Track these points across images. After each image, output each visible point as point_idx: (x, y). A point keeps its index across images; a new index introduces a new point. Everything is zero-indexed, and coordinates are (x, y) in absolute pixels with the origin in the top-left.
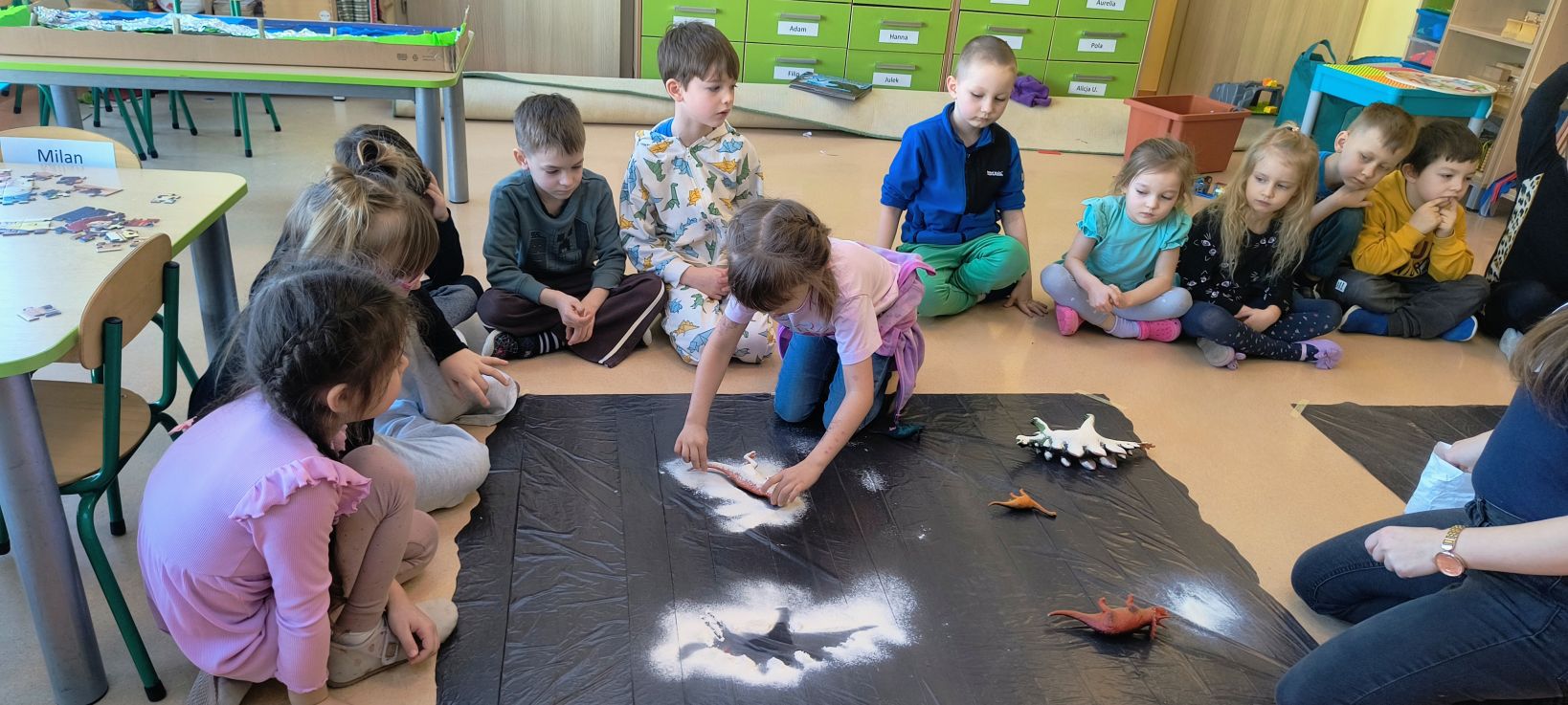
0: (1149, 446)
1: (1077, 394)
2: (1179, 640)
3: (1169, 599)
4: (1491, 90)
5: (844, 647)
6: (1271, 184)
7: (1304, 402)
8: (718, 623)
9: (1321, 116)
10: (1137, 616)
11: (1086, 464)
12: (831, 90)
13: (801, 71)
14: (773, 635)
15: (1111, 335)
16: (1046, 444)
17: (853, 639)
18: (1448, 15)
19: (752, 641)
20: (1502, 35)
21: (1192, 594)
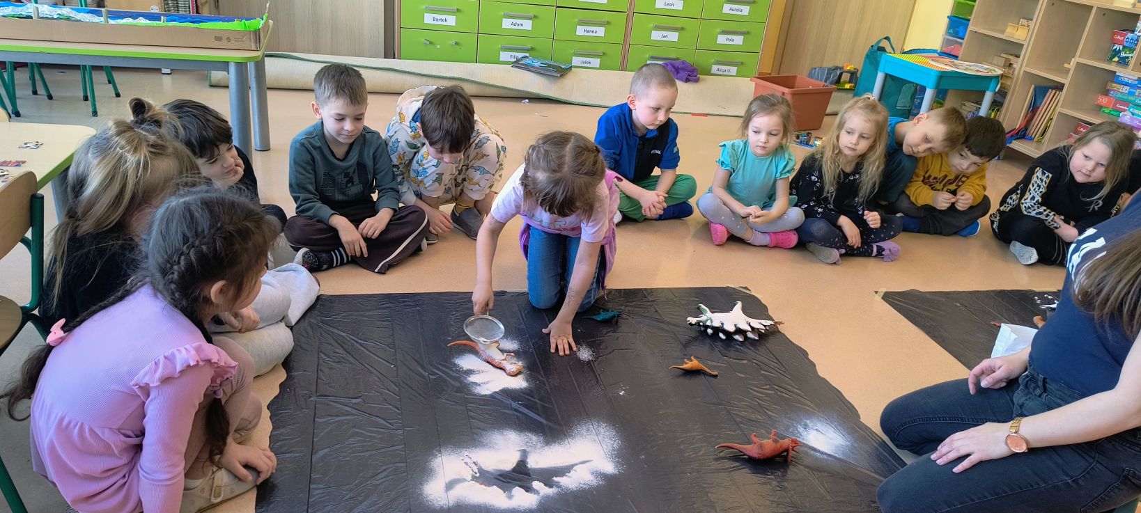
0: (780, 323)
1: (728, 288)
2: (807, 461)
3: (799, 432)
4: (999, 72)
5: (569, 477)
6: (856, 135)
7: (883, 290)
8: (474, 463)
9: (885, 90)
10: (779, 446)
11: (737, 337)
12: (541, 69)
13: (520, 55)
14: (514, 470)
15: (749, 244)
16: (708, 323)
17: (575, 471)
18: (969, 20)
19: (500, 475)
20: (1005, 34)
21: (815, 428)
